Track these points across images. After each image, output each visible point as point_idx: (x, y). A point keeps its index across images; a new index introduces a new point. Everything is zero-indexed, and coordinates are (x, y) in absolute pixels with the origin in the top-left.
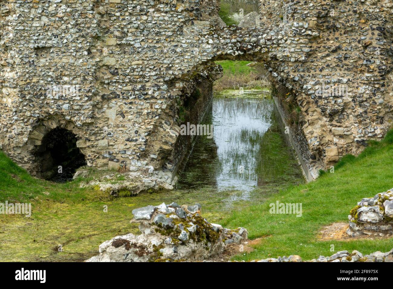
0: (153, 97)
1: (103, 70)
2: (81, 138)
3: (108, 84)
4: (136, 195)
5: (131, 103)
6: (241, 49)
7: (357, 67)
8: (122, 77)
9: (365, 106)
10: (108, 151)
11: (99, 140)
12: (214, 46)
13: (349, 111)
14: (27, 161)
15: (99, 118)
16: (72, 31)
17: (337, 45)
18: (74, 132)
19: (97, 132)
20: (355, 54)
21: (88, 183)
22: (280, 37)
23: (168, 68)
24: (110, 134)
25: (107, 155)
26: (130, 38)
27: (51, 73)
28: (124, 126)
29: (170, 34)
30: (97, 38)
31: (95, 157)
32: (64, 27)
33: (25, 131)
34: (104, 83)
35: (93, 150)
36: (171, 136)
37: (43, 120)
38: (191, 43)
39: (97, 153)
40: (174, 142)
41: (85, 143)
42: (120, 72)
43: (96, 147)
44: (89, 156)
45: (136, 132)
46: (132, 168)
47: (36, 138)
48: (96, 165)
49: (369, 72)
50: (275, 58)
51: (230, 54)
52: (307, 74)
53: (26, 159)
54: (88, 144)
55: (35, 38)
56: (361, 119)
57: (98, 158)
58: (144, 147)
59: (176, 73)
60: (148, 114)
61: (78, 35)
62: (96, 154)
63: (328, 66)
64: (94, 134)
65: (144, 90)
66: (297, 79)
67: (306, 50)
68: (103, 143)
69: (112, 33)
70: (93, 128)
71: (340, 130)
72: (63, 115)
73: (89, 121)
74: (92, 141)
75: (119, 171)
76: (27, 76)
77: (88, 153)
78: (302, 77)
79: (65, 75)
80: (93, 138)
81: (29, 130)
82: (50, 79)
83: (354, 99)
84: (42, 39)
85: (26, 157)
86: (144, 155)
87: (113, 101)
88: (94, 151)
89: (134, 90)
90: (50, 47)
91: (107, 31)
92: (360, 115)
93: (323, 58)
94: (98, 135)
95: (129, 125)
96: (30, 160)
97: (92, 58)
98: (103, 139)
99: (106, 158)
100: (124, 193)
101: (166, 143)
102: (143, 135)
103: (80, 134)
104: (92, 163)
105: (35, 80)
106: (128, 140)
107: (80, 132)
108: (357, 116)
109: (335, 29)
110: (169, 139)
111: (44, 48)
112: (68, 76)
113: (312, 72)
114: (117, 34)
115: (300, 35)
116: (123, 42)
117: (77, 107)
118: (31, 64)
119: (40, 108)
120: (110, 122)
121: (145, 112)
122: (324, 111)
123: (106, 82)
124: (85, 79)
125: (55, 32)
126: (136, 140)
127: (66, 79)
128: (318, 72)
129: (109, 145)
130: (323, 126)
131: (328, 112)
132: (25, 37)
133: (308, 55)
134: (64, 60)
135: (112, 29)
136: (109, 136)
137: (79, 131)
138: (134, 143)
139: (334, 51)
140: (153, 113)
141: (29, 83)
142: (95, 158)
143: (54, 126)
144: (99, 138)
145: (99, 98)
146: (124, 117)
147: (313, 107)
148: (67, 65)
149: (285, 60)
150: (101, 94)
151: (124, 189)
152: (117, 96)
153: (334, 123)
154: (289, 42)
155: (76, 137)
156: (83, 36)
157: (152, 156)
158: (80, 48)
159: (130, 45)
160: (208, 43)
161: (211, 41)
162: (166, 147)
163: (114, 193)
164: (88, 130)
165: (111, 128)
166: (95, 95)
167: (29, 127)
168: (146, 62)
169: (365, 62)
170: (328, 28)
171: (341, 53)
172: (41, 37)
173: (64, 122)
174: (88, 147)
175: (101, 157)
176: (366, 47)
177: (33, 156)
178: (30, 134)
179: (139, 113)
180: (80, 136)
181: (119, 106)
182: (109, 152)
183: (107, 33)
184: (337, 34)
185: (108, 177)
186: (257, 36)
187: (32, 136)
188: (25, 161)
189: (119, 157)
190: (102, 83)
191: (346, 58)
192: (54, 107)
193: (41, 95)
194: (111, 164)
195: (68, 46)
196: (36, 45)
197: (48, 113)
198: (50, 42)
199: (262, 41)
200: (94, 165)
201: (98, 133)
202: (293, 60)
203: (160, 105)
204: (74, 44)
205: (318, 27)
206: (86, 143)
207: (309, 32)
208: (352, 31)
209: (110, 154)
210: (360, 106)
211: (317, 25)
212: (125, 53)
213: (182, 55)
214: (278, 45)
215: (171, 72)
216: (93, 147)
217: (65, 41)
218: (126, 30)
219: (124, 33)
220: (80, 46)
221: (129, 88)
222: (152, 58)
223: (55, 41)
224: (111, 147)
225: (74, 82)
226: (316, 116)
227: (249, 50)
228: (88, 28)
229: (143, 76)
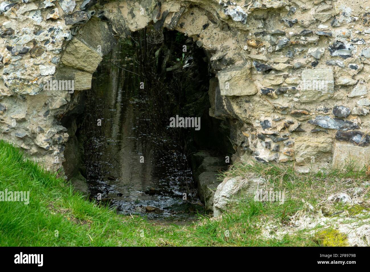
2: (231, 62)
10: (331, 105)
11: (301, 67)
14: (45, 146)
18: (207, 43)
19: (293, 40)
21: (285, 222)
24: (342, 47)
25: (328, 121)
31: (285, 127)
33: (47, 42)
35: (282, 102)
39: (296, 115)
41: (250, 78)
43: (294, 92)
44: (265, 125)
47: (79, 63)
48: (291, 155)
53: (42, 140)
54: (264, 82)
57: (298, 131)
62: (289, 119)
64: (285, 48)
70: (281, 28)
74: (277, 71)
77: (261, 115)
80: (281, 62)
81: (60, 37)
85: (42, 131)
88: (284, 109)
94: (298, 49)
96: (55, 143)
98: (315, 64)
99: (326, 130)
103: (227, 48)
104: (277, 150)
107: (231, 43)
120: (339, 5)
129: (336, 87)
136: (336, 53)
137: (225, 39)
142: (287, 133)
143: (140, 21)
144: (302, 61)
155: (214, 58)
164: (264, 34)
165: (342, 24)
167: (61, 25)
174: (266, 93)
175: (308, 128)
177: (61, 128)
178: (62, 52)
180: (230, 55)
182: (336, 111)
187: (68, 59)
188: (39, 148)
194: (344, 153)
200: (282, 157)
201: (297, 45)
206: (252, 81)
209: (339, 117)
216: (282, 93)
224: (342, 93)
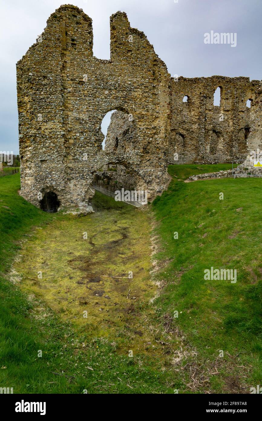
0: (87, 179)
1: (67, 169)
3: (70, 174)
4: (86, 216)
5: (79, 181)
6: (118, 160)
7: (156, 166)
8: (75, 171)
9: (160, 179)
12: (109, 159)
13: (153, 181)
15: (66, 187)
16: (56, 153)
17: (149, 158)
18: (56, 193)
20: (155, 161)
21: (66, 212)
22: (131, 156)
23: (92, 168)
25: (70, 201)
26: (78, 156)
27: (47, 170)
28: (76, 190)
29: (92, 155)
30: (65, 156)
32: (52, 152)
34: (68, 174)
35: (65, 199)
36: (93, 193)
37: (44, 189)
38: (100, 158)
40: (94, 195)
41: (61, 197)
42: (74, 169)
45: (81, 192)
46: (80, 205)
49: (161, 167)
50: (129, 163)
51: (114, 162)
52: (140, 169)
53: (38, 205)
54: (62, 197)
55: (41, 156)
56: (158, 184)
58: (84, 197)
59: (95, 169)
60: (85, 185)
61: (58, 155)
62: (66, 201)
63: (147, 166)
64: (65, 193)
65: (83, 176)
66: (137, 170)
67: (140, 160)
68: (69, 196)
69: (71, 154)
70: (65, 191)
71: (151, 188)
72: (53, 187)
73: (64, 188)
75: (75, 207)
76: (38, 172)
77: (63, 201)
78: (138, 170)
79: (53, 171)
80: (65, 195)
82: (47, 173)
83: (156, 177)
84: (44, 157)
86: (83, 201)
87: (72, 180)
89: (79, 176)
90: (47, 160)
91: (68, 154)
92: (158, 182)
93: (145, 163)
94: (67, 193)
95: (78, 189)
97: (64, 164)
100: (81, 215)
101: (91, 195)
102: (84, 193)
104: (64, 204)
105: (41, 173)
106: (78, 195)
108: (157, 183)
109: (148, 153)
110: (92, 194)
111: (44, 160)
112: (55, 171)
113: (141, 168)
114: (73, 155)
115: (138, 155)
116: (75, 158)
117: (59, 183)
118: (39, 167)
119: (44, 184)
120: (71, 188)
121: (84, 184)
122: (146, 181)
123: (69, 173)
124: (61, 172)
125: (49, 154)
126: (81, 195)
127: (54, 172)
128: (143, 168)
130: (144, 186)
131: (147, 181)
132: (36, 156)
133: (140, 162)
134: (53, 165)
135: (70, 153)
136: (71, 194)
138: (80, 196)
139: (148, 161)
140: (87, 184)
141: (38, 175)
142: (66, 203)
143: (48, 191)
144: (67, 195)
145: (66, 179)
146: (76, 186)
147: (141, 180)
148: (54, 167)
149: (133, 164)
150: (67, 178)
151: (81, 214)
152: (73, 179)
153: (149, 185)
154: (134, 157)
155: (57, 195)
156: (60, 156)
157: (86, 200)
158: (59, 160)
159: (78, 159)
160: (106, 158)
161: (107, 157)
162: (91, 197)
163: (79, 215)
164: (63, 192)
165: (71, 191)
166: (65, 178)
167: (39, 192)
168: (84, 166)
169: (160, 164)
170: (146, 153)
171: (151, 161)
172: (43, 156)
173: (52, 189)
175: (68, 202)
176: (160, 159)
177: (40, 203)
179: (82, 185)
180: (59, 194)
181: (74, 182)
183: (69, 154)
184: (149, 154)
185: (72, 209)
186: (123, 155)
189: (75, 201)
190: (67, 174)
191: (152, 163)
192: (49, 183)
193: (44, 179)
194: (72, 204)
195: (54, 159)
196: (41, 159)
197: (47, 186)
198: (47, 158)
199: (125, 157)
202: (135, 164)
203: (89, 181)
204: (57, 159)
205: (143, 152)
207: (141, 154)
208: (154, 154)
210: (158, 179)
211: (143, 151)
212: (75, 162)
213: (97, 162)
214: (131, 158)
215: (93, 169)
217: (53, 157)
218: (76, 153)
219: (75, 154)
220: (59, 159)
221: (78, 175)
222: (86, 164)
223: (49, 157)
224: (71, 198)
225: (57, 173)
226: (142, 183)
227: (121, 160)
228: (62, 152)
229: (83, 171)
